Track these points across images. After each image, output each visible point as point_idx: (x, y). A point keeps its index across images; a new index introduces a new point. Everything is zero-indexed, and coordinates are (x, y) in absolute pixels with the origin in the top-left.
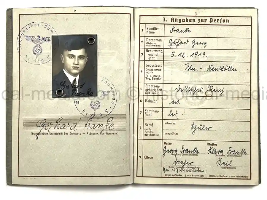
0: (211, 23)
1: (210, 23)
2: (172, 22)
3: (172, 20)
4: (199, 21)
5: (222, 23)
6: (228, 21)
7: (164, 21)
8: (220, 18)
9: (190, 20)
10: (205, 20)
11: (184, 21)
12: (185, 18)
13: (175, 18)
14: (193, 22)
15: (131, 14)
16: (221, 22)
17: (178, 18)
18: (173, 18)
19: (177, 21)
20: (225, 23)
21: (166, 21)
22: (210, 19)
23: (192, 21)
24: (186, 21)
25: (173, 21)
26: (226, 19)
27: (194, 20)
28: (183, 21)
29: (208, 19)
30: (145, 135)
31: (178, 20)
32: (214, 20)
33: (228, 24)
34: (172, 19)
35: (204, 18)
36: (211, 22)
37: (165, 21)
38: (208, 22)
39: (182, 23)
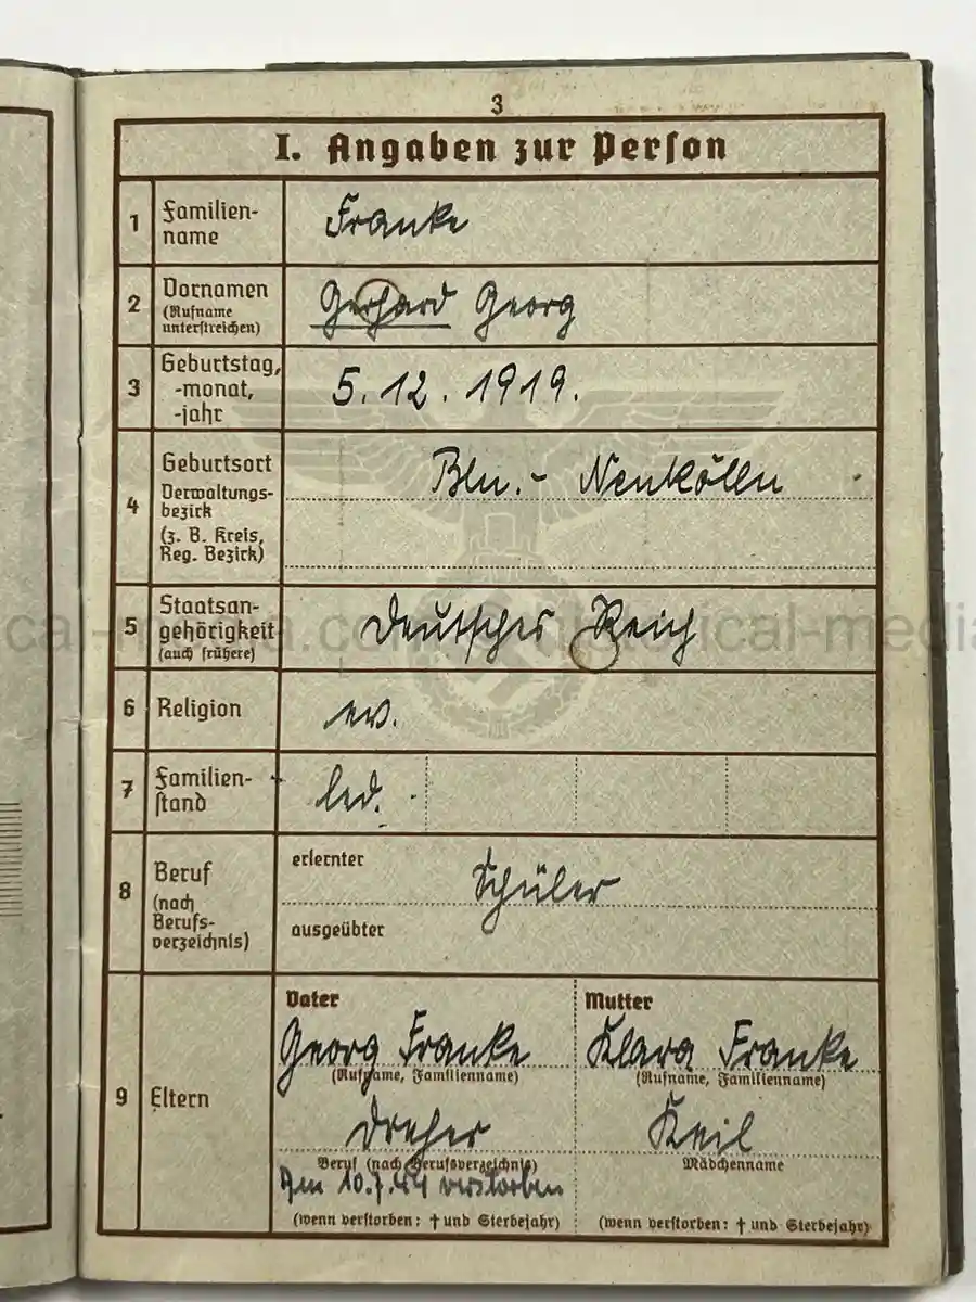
0: (607, 167)
1: (598, 162)
2: (333, 160)
3: (337, 148)
4: (522, 151)
5: (681, 165)
6: (717, 147)
7: (282, 155)
8: (660, 131)
9: (457, 145)
10: (562, 142)
11: (420, 157)
12: (423, 133)
13: (356, 133)
14: (481, 157)
15: (49, 114)
16: (670, 159)
17: (378, 134)
18: (345, 139)
19: (371, 157)
20: (703, 164)
21: (296, 156)
22: (598, 137)
23: (473, 151)
24: (434, 155)
25: (346, 157)
26: (703, 132)
27: (486, 149)
28: (410, 157)
29: (585, 135)
30: (157, 943)
31: (378, 151)
32: (625, 144)
33: (717, 166)
34: (339, 143)
35: (554, 133)
36: (600, 157)
37: (289, 155)
38: (582, 158)
39: (404, 166)
